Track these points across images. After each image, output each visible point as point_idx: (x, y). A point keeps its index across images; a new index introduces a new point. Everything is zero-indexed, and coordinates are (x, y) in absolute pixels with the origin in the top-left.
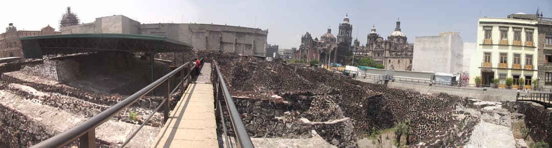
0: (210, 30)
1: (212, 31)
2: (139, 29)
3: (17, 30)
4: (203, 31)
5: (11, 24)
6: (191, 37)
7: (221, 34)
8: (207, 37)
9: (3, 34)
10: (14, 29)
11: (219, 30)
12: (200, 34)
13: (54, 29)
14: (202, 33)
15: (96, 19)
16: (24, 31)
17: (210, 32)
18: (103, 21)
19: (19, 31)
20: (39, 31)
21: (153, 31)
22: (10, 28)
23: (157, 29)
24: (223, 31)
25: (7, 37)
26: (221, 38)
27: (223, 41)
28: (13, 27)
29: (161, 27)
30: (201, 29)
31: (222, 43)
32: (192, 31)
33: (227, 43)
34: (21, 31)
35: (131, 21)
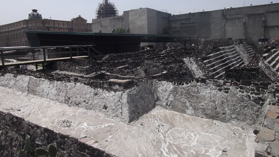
0: (249, 13)
1: (252, 15)
2: (169, 21)
3: (43, 19)
4: (240, 16)
5: (35, 11)
6: (225, 25)
7: (265, 16)
8: (245, 24)
9: (25, 20)
10: (39, 16)
11: (261, 11)
12: (237, 20)
13: (86, 21)
14: (239, 18)
15: (124, 12)
16: (50, 20)
17: (249, 16)
18: (130, 14)
19: (45, 19)
20: (68, 22)
21: (182, 22)
22: (33, 14)
23: (186, 19)
24: (268, 12)
25: (30, 25)
26: (265, 21)
27: (269, 24)
28: (38, 14)
29: (191, 17)
30: (237, 14)
31: (266, 28)
32: (225, 18)
33: (274, 27)
34: (47, 20)
35: (159, 13)
